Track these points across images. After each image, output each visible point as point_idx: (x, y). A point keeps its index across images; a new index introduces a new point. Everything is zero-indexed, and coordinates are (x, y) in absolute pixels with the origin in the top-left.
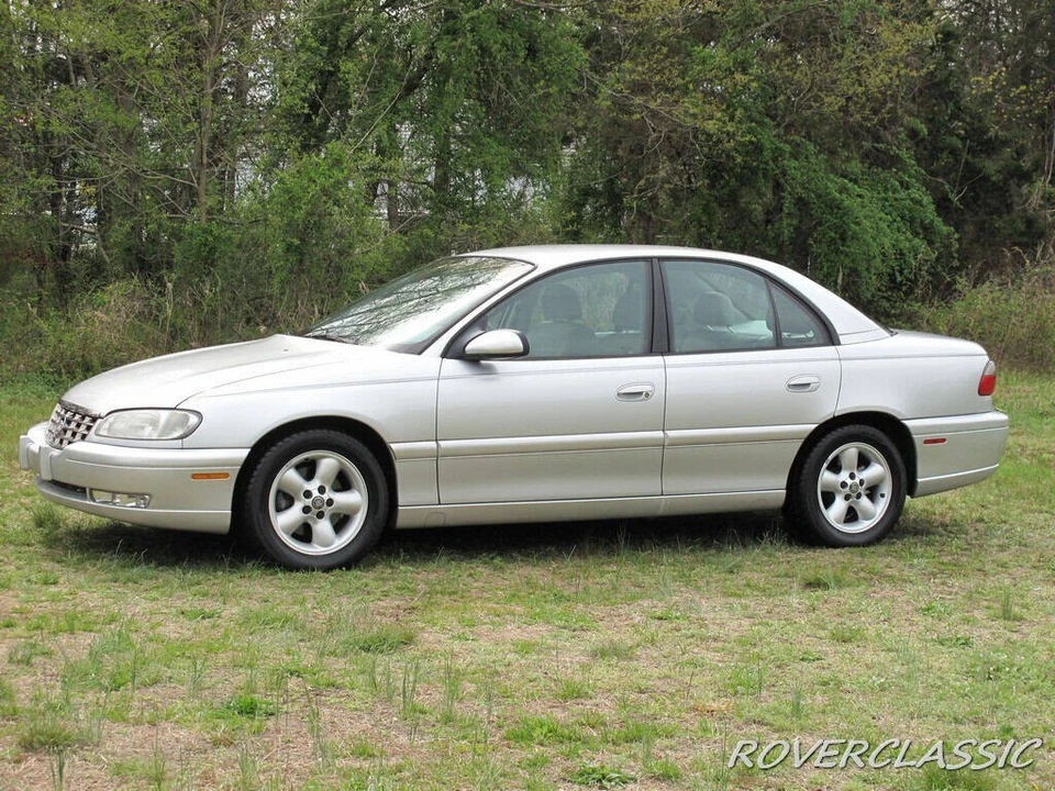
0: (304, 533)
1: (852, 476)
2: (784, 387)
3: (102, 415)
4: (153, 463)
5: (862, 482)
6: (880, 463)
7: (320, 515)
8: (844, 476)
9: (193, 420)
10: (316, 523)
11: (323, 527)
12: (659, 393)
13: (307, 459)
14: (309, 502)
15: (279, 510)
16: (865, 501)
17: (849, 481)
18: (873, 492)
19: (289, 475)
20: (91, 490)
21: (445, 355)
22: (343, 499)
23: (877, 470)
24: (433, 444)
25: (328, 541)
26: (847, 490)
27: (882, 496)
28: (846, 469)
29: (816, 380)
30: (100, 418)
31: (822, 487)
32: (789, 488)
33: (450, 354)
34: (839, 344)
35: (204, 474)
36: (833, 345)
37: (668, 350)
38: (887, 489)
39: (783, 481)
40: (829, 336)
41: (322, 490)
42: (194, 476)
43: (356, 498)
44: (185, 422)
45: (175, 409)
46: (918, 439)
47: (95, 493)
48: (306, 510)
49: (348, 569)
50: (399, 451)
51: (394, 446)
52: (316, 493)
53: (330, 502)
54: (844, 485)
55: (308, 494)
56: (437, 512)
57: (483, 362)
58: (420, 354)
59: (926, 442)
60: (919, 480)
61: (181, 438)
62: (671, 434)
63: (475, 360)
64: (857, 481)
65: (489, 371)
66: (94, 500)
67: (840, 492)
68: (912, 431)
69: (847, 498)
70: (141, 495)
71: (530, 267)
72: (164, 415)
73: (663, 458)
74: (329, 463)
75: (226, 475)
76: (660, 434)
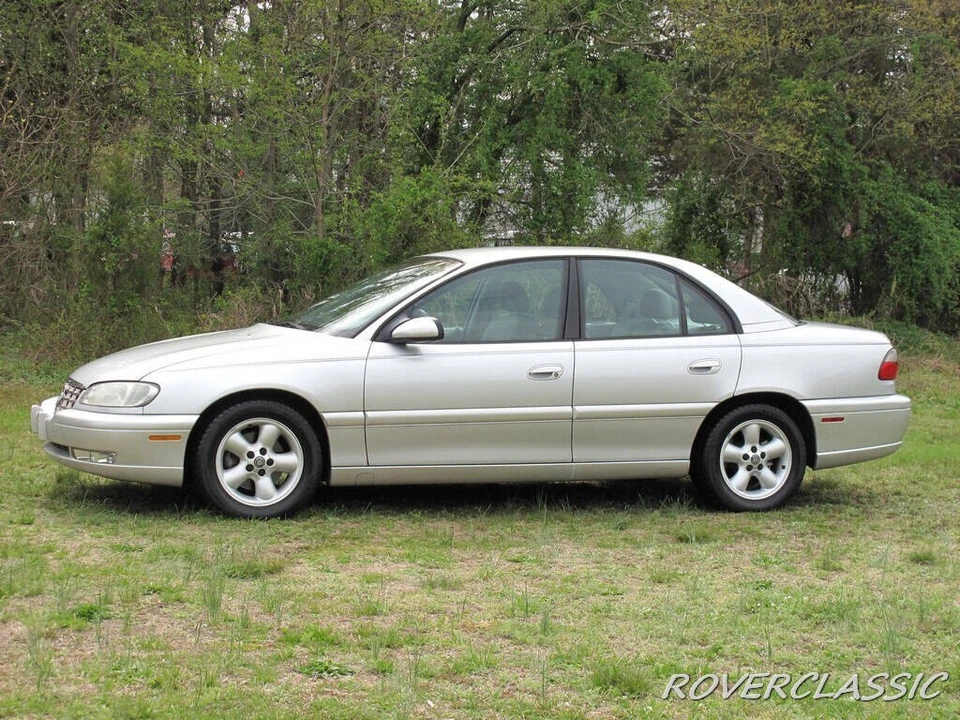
0: (248, 488)
1: (754, 449)
2: (685, 370)
5: (763, 455)
6: (780, 438)
7: (262, 473)
8: (746, 449)
9: (153, 390)
10: (258, 479)
11: (265, 483)
12: (567, 374)
13: (250, 425)
14: (251, 461)
15: (226, 467)
16: (766, 472)
17: (751, 454)
18: (775, 464)
19: (235, 438)
20: (73, 448)
21: (375, 338)
22: (281, 459)
23: (778, 444)
24: (361, 414)
25: (269, 494)
26: (749, 462)
27: (783, 467)
28: (750, 442)
29: (717, 363)
30: (86, 388)
31: (725, 457)
32: (693, 458)
33: (379, 338)
34: (742, 332)
35: (160, 436)
36: (736, 333)
37: (580, 336)
38: (787, 462)
39: (688, 453)
40: (733, 326)
41: (263, 451)
42: (152, 438)
43: (294, 459)
44: (147, 393)
45: (139, 381)
46: (816, 417)
47: (75, 451)
48: (249, 468)
49: (283, 518)
50: (331, 419)
51: (326, 416)
52: (257, 454)
53: (270, 462)
54: (746, 457)
55: (251, 455)
56: (363, 473)
57: (408, 345)
58: (353, 337)
59: (826, 420)
60: (818, 454)
61: (142, 405)
62: (579, 409)
63: (401, 343)
64: (758, 453)
65: (414, 352)
66: (75, 458)
67: (742, 463)
68: (810, 411)
69: (749, 468)
70: (110, 453)
71: (459, 265)
72: (131, 386)
73: (573, 430)
74: (270, 429)
75: (178, 437)
76: (569, 409)
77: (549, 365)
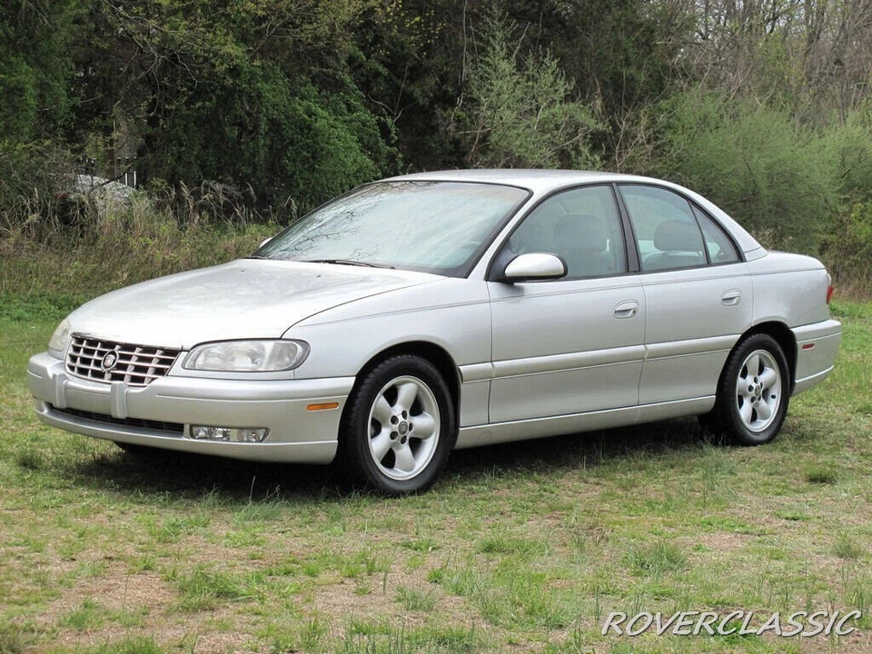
0: (389, 459)
1: (756, 381)
2: (720, 300)
3: (185, 347)
4: (257, 396)
5: (761, 385)
6: (773, 368)
7: (403, 441)
8: (749, 380)
9: (301, 349)
10: (399, 448)
11: (404, 451)
12: (641, 310)
13: (392, 386)
14: (395, 427)
15: (374, 434)
16: (762, 402)
17: (754, 385)
18: (767, 394)
19: (381, 403)
20: (192, 426)
21: (487, 278)
22: (419, 423)
23: (770, 374)
24: (490, 365)
25: (409, 465)
26: (752, 393)
27: (773, 397)
28: (752, 374)
29: (738, 294)
30: (182, 350)
31: (738, 391)
32: (718, 393)
33: (491, 277)
34: (745, 261)
35: (320, 405)
36: (742, 262)
37: (639, 271)
38: (776, 391)
39: (713, 388)
40: (741, 258)
41: (404, 415)
42: (311, 407)
43: (428, 421)
44: (293, 354)
45: (280, 339)
46: (800, 343)
47: (195, 429)
48: (393, 435)
49: (425, 492)
50: (466, 373)
51: (462, 369)
52: (401, 419)
53: (411, 427)
54: (750, 388)
55: (395, 420)
56: (489, 431)
57: (516, 284)
58: (466, 277)
59: (805, 347)
60: (796, 381)
61: (293, 368)
62: (651, 347)
63: (510, 282)
64: (759, 384)
65: (519, 293)
66: (192, 436)
67: (747, 395)
68: (797, 337)
69: (752, 400)
70: (254, 429)
71: (527, 193)
72: (269, 346)
73: (642, 370)
74: (408, 388)
75: (337, 404)
76: (641, 348)
77: (628, 301)
